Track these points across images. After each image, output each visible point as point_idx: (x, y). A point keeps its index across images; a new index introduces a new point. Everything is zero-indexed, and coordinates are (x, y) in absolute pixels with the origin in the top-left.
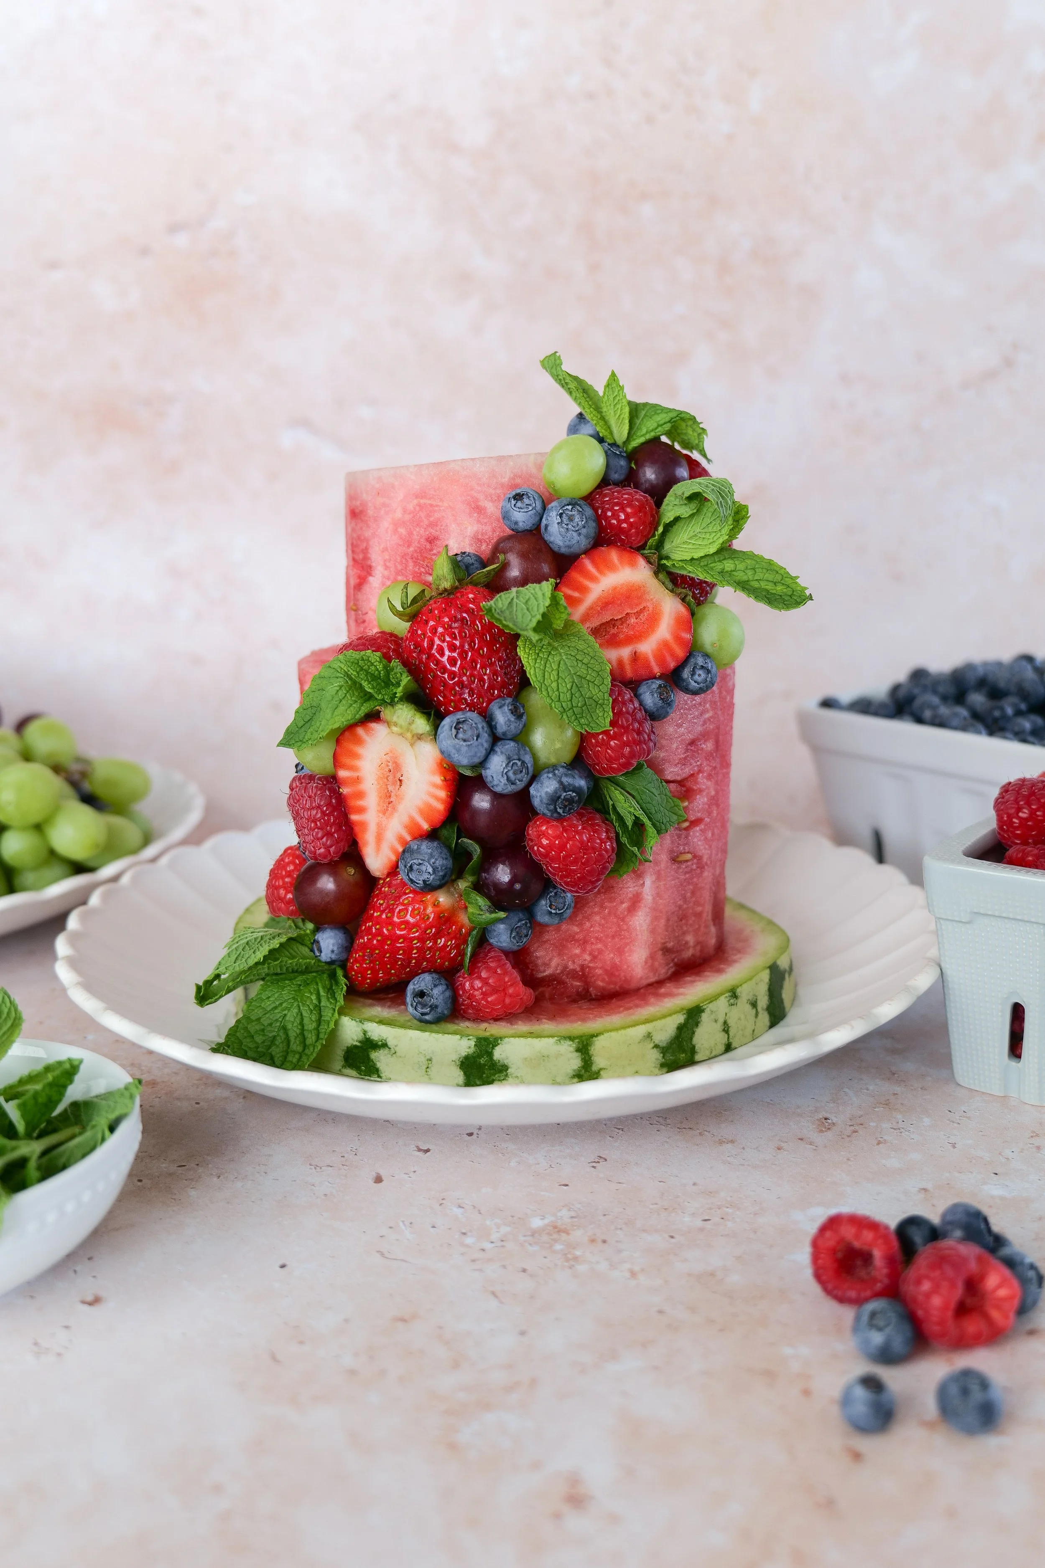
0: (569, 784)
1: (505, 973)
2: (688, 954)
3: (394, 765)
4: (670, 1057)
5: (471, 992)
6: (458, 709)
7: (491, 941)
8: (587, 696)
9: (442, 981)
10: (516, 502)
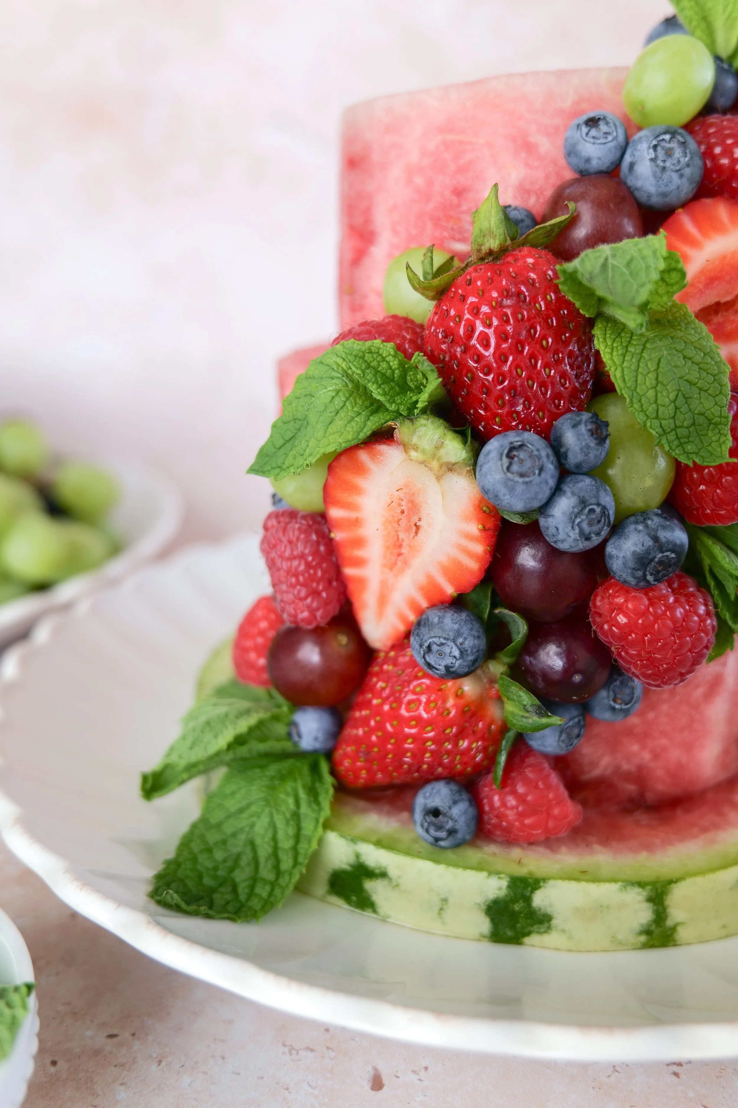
0: (668, 542)
1: (549, 787)
3: (410, 505)
5: (502, 810)
6: (507, 428)
8: (696, 412)
9: (463, 794)
10: (589, 131)
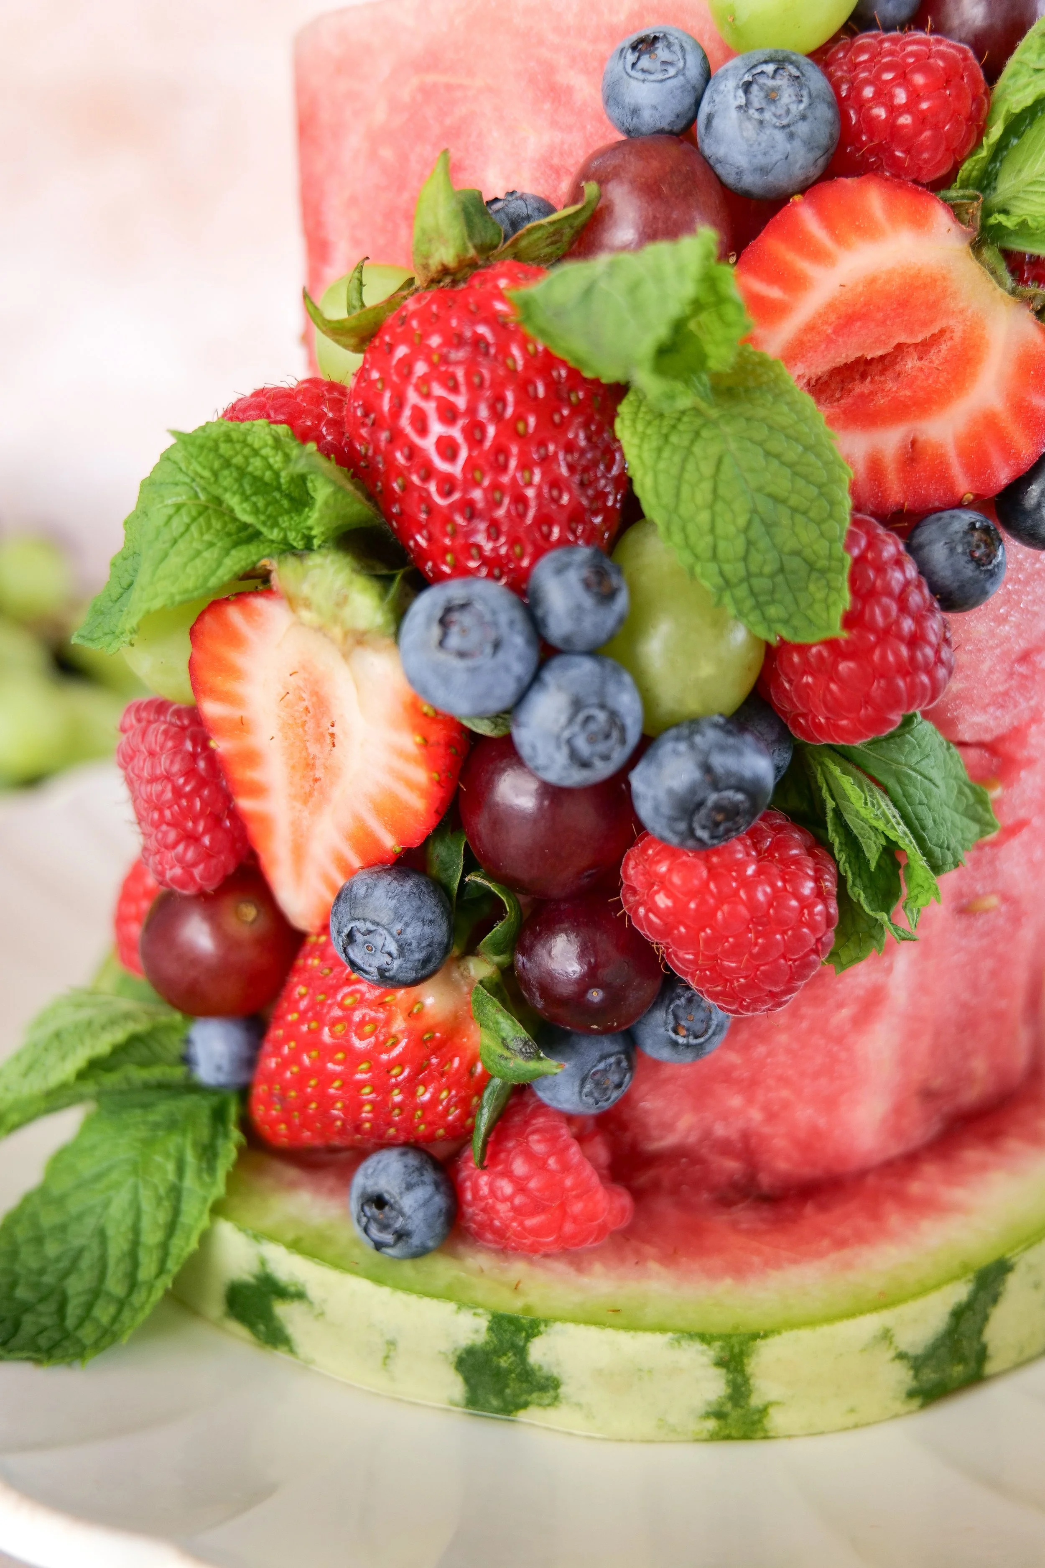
0: (729, 774)
1: (566, 1168)
2: (970, 1096)
3: (314, 699)
4: (930, 1375)
5: (490, 1201)
6: (461, 571)
7: (540, 1094)
8: (787, 549)
9: (425, 1173)
10: (639, 58)
